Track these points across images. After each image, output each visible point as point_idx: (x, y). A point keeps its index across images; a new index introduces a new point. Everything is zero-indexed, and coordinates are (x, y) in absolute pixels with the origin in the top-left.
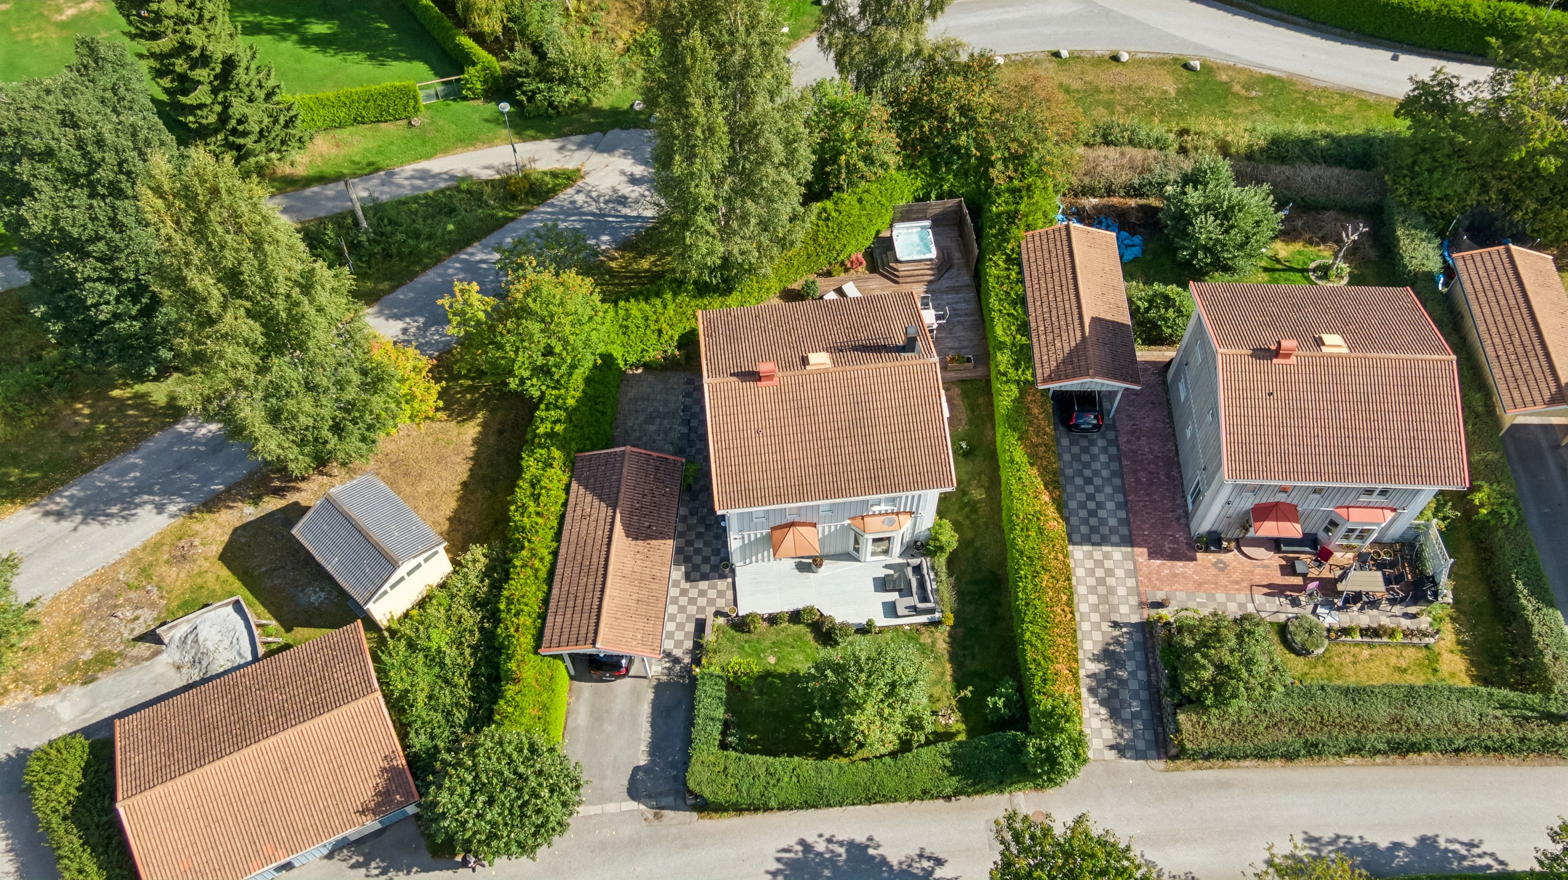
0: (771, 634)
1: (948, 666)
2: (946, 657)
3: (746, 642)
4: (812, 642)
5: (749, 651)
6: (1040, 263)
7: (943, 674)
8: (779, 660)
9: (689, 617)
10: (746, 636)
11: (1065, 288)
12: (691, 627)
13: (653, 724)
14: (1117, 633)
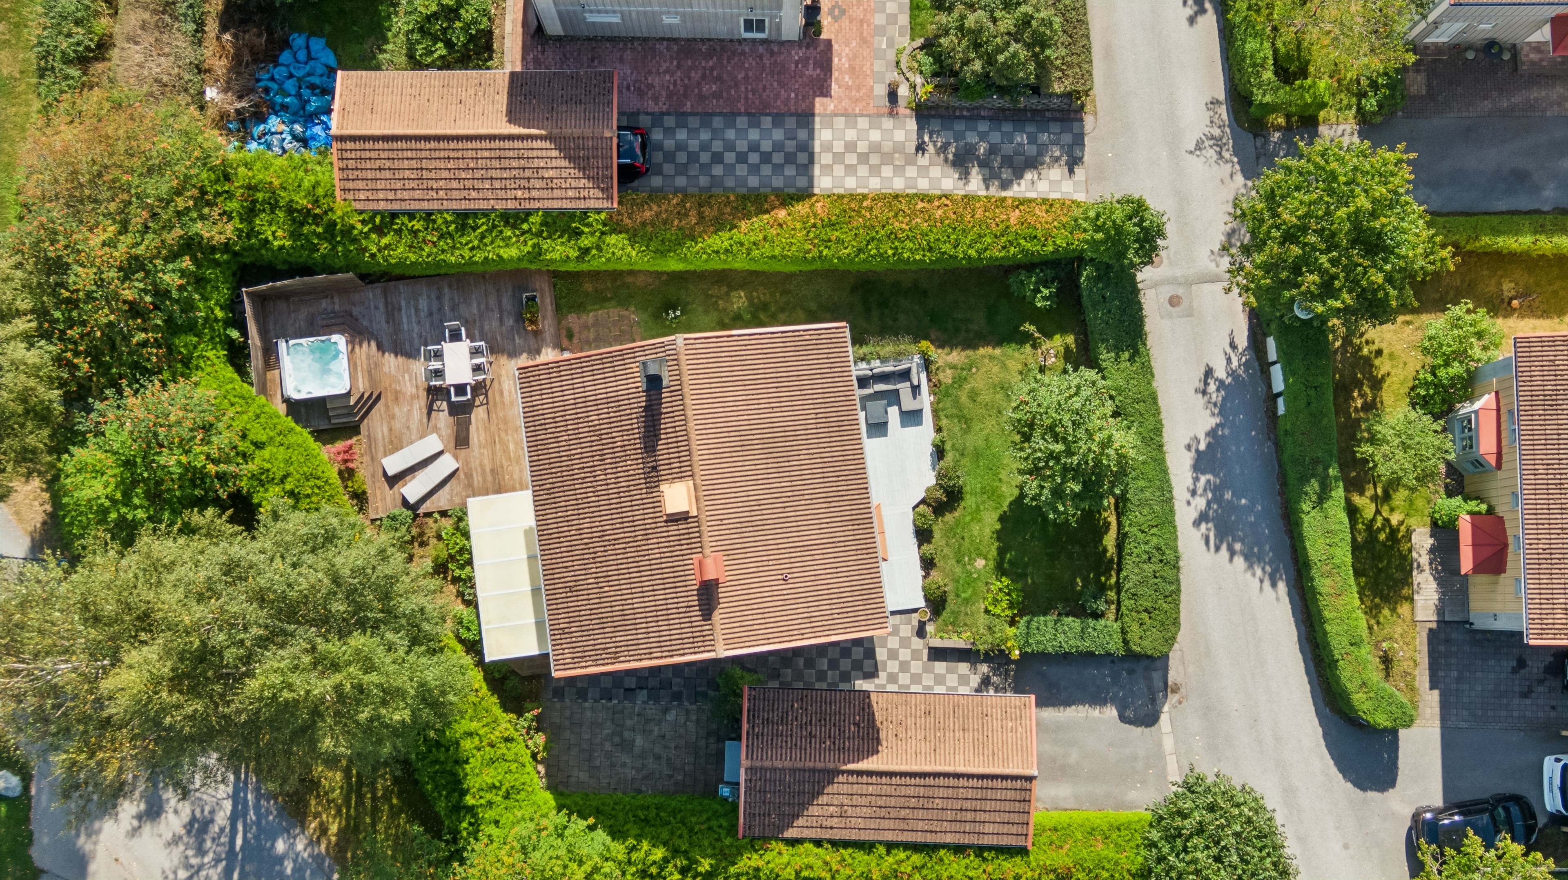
0: (947, 565)
1: (982, 351)
2: (969, 352)
3: (958, 596)
4: (957, 514)
5: (970, 592)
6: (399, 185)
7: (992, 358)
8: (980, 555)
9: (926, 670)
10: (951, 597)
11: (452, 154)
12: (940, 667)
13: (1068, 703)
14: (931, 148)
